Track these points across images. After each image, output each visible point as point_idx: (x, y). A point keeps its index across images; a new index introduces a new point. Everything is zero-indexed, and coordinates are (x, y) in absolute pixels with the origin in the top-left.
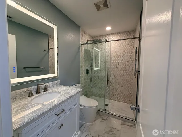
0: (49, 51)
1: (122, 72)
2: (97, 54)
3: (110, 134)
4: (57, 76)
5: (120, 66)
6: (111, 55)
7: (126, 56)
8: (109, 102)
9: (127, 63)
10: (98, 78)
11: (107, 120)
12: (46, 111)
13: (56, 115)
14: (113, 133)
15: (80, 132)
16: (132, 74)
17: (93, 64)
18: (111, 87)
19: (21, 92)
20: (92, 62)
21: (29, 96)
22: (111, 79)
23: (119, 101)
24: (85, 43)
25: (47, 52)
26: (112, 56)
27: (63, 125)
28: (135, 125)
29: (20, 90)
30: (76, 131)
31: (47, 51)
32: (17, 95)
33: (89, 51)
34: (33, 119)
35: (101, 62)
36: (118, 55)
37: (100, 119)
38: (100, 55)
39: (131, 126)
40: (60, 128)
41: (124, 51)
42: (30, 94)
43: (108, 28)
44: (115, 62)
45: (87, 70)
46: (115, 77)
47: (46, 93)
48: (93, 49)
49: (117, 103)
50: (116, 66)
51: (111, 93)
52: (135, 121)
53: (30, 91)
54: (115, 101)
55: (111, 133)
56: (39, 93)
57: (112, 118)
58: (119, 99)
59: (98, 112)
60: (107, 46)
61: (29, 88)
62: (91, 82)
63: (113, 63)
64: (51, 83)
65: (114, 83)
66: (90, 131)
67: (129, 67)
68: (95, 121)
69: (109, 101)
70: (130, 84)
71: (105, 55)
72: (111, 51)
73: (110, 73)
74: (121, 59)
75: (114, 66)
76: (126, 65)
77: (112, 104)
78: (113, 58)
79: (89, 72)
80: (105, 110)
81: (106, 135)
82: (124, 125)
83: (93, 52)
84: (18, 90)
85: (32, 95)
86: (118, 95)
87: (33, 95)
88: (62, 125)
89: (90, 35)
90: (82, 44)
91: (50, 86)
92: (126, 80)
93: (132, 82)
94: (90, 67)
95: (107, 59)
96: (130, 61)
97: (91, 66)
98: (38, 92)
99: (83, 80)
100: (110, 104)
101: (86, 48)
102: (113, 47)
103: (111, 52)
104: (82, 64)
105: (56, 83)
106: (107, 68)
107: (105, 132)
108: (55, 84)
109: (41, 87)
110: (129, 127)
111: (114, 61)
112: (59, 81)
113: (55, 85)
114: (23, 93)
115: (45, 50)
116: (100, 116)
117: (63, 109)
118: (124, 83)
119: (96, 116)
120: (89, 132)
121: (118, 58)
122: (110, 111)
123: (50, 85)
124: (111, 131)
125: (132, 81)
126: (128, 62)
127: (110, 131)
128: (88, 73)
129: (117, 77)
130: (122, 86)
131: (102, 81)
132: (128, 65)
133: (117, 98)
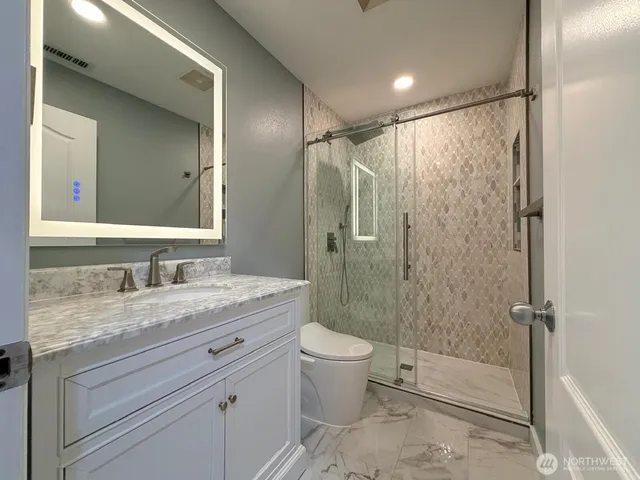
0: (202, 176)
1: (460, 242)
2: (365, 182)
3: (423, 467)
4: (221, 238)
5: (454, 219)
6: (415, 179)
7: (477, 178)
8: (416, 359)
9: (480, 206)
10: (371, 268)
11: (409, 417)
12: (171, 322)
13: (210, 351)
14: (436, 465)
15: (301, 448)
16: (504, 245)
17: (351, 217)
18: (422, 298)
19: (96, 275)
20: (348, 207)
21: (122, 290)
22: (420, 268)
23: (457, 356)
24: (320, 137)
25: (195, 181)
26: (420, 182)
27: (235, 397)
28: (529, 440)
29: (92, 267)
30: (288, 443)
31: (195, 178)
32: (83, 283)
33: (337, 170)
34: (122, 335)
35: (380, 209)
36: (442, 177)
37: (382, 412)
38: (375, 185)
39: (510, 445)
40: (223, 407)
41: (467, 163)
42: (127, 284)
43: (404, 83)
44: (435, 205)
45: (329, 239)
46: (437, 263)
47: (181, 289)
48: (349, 164)
49: (446, 361)
50: (439, 221)
51: (422, 323)
52: (529, 424)
53: (126, 272)
54: (441, 353)
55: (428, 465)
56: (158, 284)
57: (429, 413)
58: (457, 346)
59: (372, 387)
60: (401, 138)
61: (126, 266)
62: (345, 285)
63: (424, 210)
64: (199, 260)
65: (431, 284)
66: (341, 453)
67: (490, 221)
68: (361, 419)
69: (416, 353)
70: (495, 285)
71: (393, 184)
72: (415, 168)
73: (417, 247)
74: (454, 193)
75: (432, 222)
76: (476, 214)
77: (427, 364)
78: (426, 192)
79: (338, 245)
80: (399, 381)
81: (407, 472)
82: (482, 438)
83: (349, 176)
84: (87, 267)
85: (133, 288)
86: (449, 333)
87: (136, 289)
88: (233, 399)
89: (337, 116)
90: (309, 144)
91: (195, 271)
92: (481, 272)
93: (503, 277)
94: (341, 227)
95: (403, 198)
96: (494, 200)
97: (345, 226)
98: (153, 281)
99: (314, 271)
100: (420, 364)
101: (325, 159)
102: (423, 153)
103: (415, 173)
104: (311, 212)
105: (218, 263)
106: (401, 218)
107: (403, 461)
108: (215, 267)
109: (164, 267)
110: (502, 448)
111: (429, 200)
112: (229, 259)
113: (215, 272)
114: (102, 278)
115: (187, 175)
116: (381, 403)
117: (237, 339)
118: (473, 282)
119: (365, 402)
120: (338, 456)
121: (443, 191)
122: (420, 386)
123: (198, 269)
124: (427, 457)
125: (504, 273)
126: (484, 200)
127: (424, 458)
128: (331, 247)
129: (445, 262)
130: (465, 296)
131: (384, 277)
132: (485, 213)
133: (445, 343)
